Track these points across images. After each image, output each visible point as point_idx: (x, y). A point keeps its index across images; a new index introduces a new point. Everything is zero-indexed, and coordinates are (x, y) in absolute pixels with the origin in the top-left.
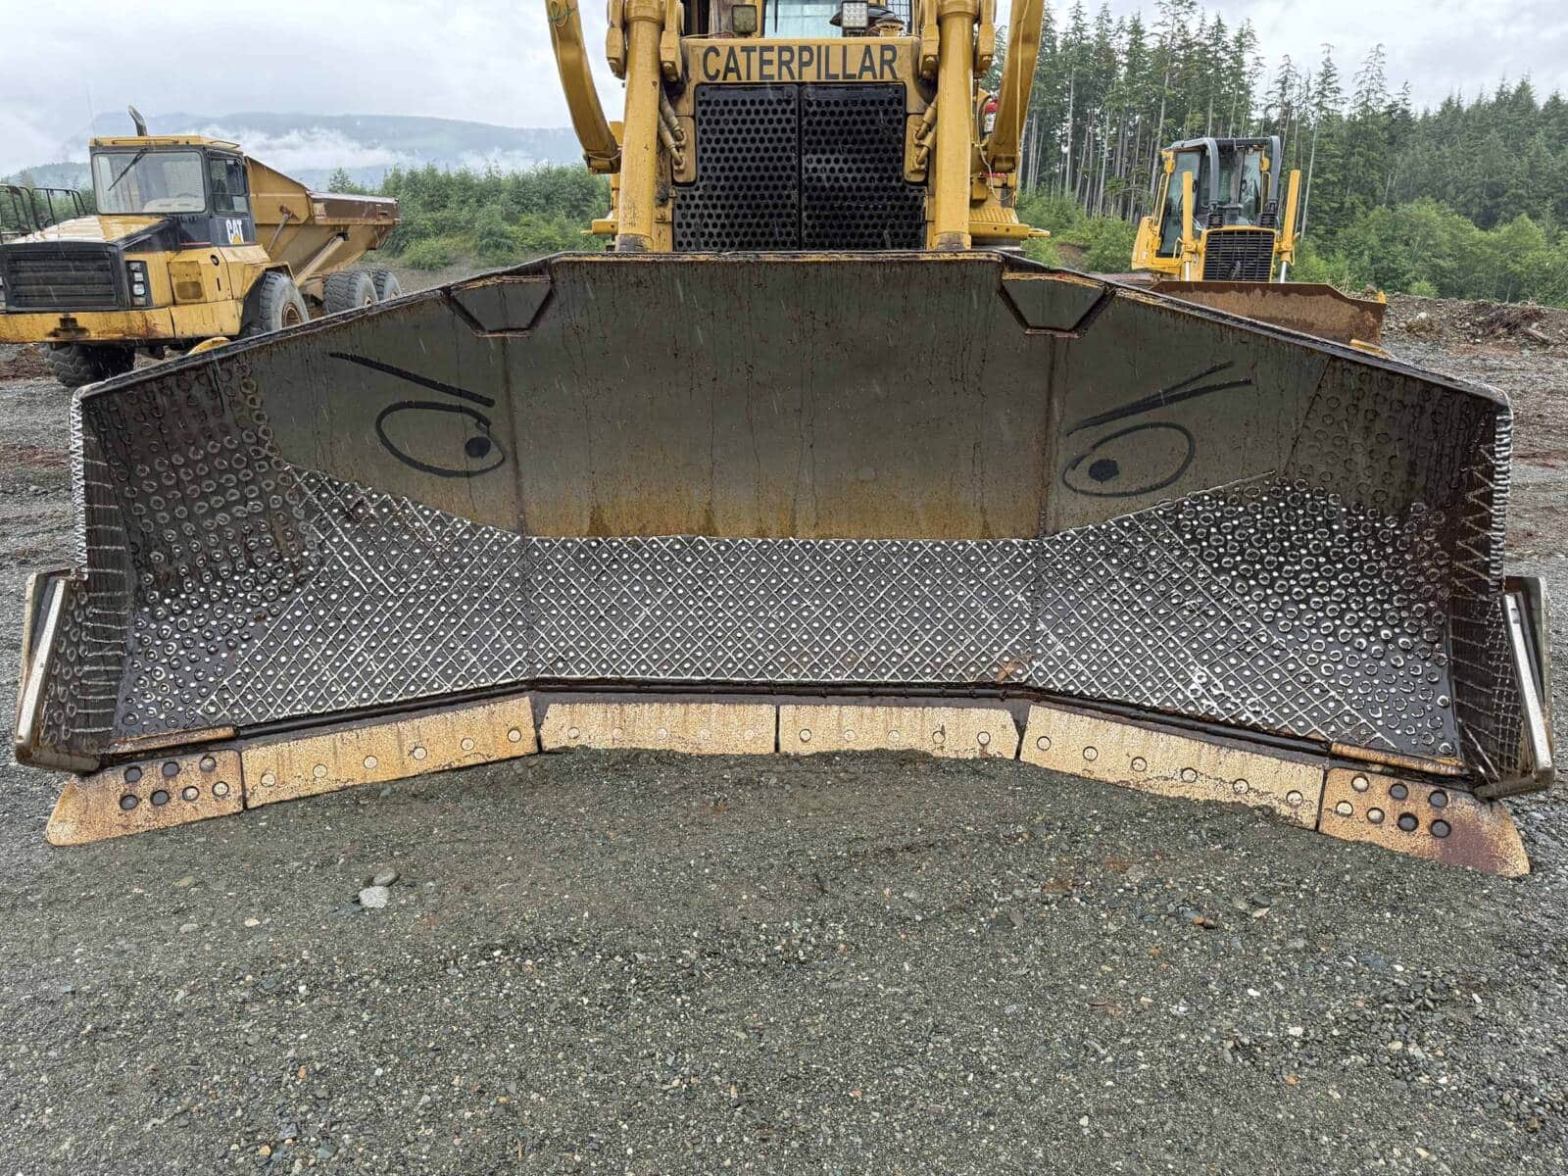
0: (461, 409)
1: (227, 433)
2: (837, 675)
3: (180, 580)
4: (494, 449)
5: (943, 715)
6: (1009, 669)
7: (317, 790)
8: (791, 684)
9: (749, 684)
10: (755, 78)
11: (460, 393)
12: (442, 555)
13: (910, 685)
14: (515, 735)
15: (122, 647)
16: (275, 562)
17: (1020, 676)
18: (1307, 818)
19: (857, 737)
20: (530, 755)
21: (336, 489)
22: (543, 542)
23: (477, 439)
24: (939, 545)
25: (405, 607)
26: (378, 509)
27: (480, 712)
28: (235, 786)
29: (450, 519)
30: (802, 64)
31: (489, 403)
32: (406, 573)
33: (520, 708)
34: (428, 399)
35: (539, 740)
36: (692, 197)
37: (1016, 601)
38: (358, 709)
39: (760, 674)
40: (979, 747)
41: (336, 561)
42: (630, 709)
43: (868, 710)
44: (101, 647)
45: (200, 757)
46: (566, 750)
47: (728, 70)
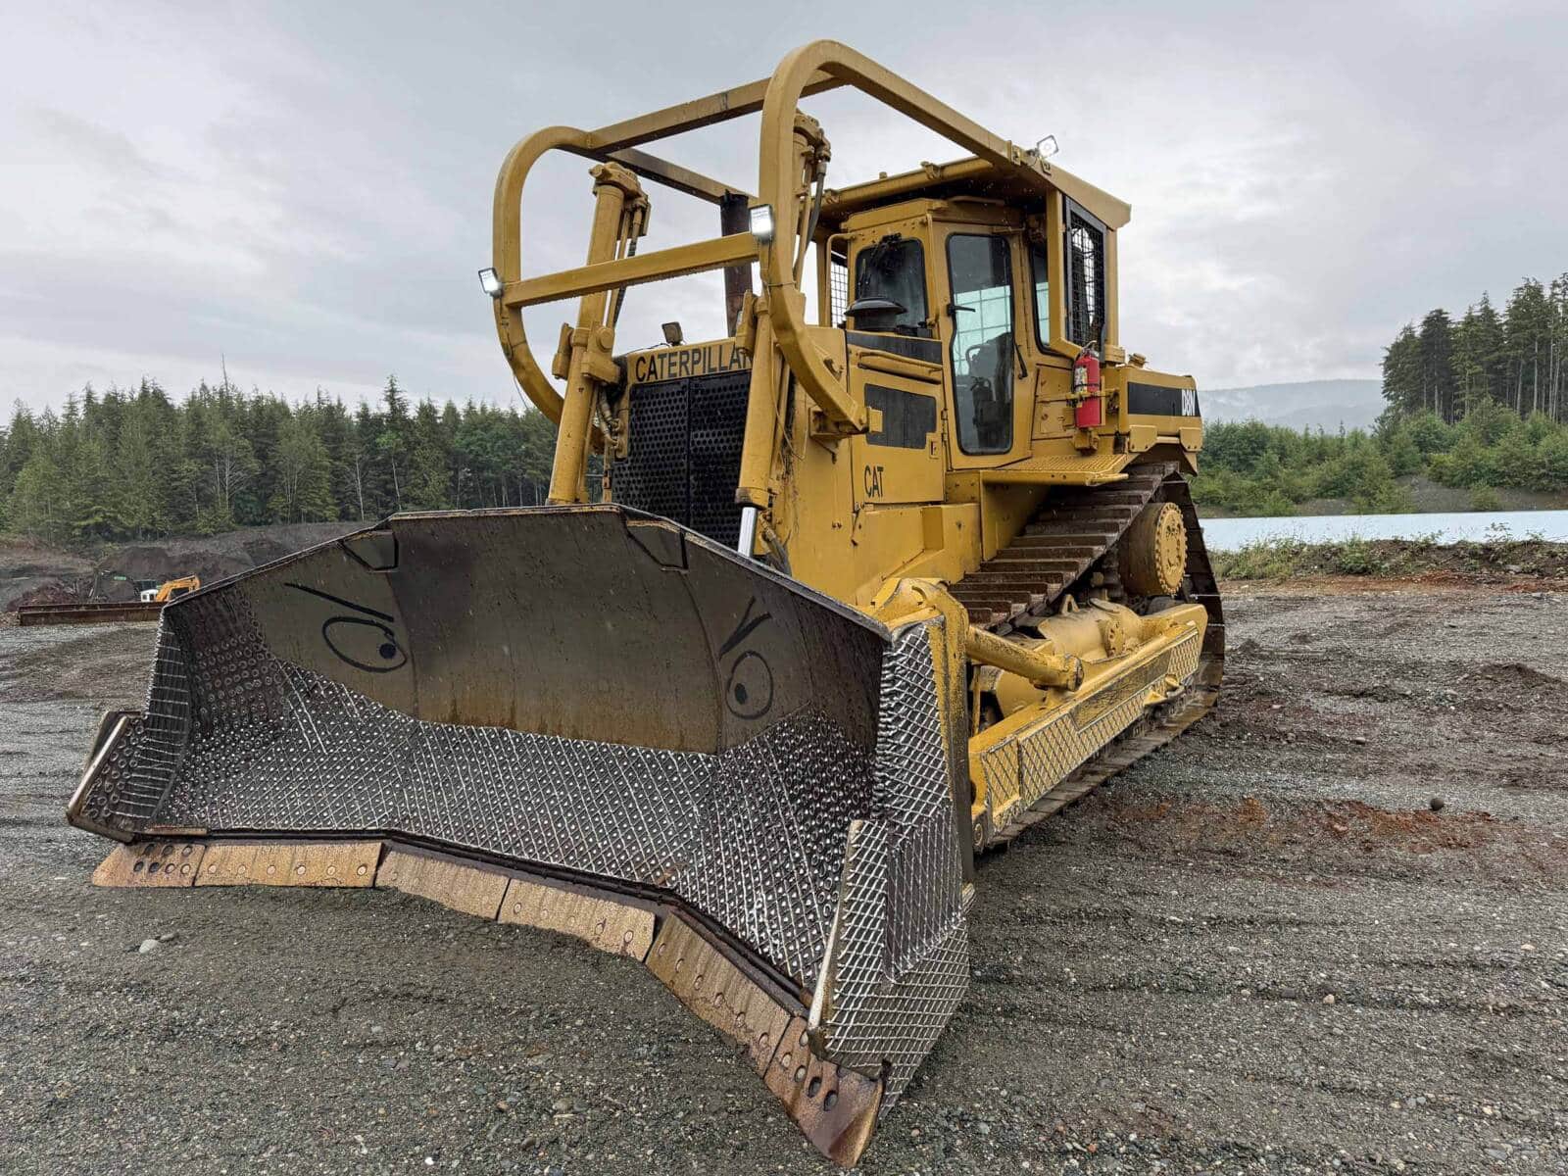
0: (371, 623)
1: (239, 633)
2: (555, 860)
3: (213, 728)
4: (398, 652)
5: (609, 908)
6: (667, 875)
7: (236, 882)
8: (525, 862)
9: (502, 856)
10: (666, 377)
11: (371, 612)
12: (361, 728)
13: (601, 877)
14: (363, 869)
15: (171, 766)
16: (264, 722)
17: (672, 883)
18: (761, 1065)
19: (548, 918)
20: (366, 888)
21: (303, 675)
22: (424, 724)
23: (387, 645)
24: (648, 752)
25: (329, 764)
26: (326, 691)
27: (347, 848)
28: (194, 870)
29: (369, 703)
30: (694, 363)
31: (391, 619)
32: (337, 739)
33: (372, 849)
34: (351, 615)
35: (375, 877)
36: (624, 469)
37: (691, 811)
38: (280, 831)
39: (509, 850)
40: (622, 945)
41: (297, 725)
42: (430, 864)
43: (562, 894)
44: (151, 763)
45: (184, 846)
46: (387, 888)
47: (650, 373)
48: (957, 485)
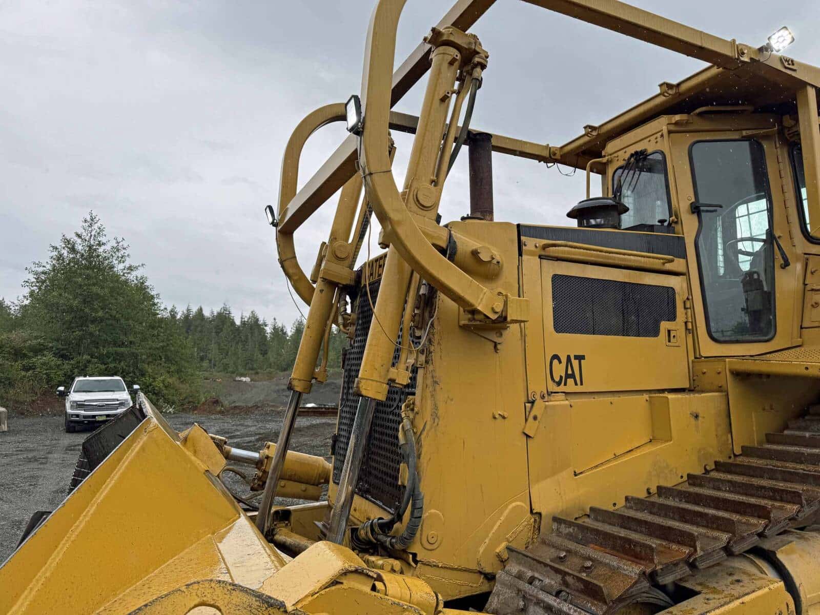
47: (371, 274)
48: (704, 373)
